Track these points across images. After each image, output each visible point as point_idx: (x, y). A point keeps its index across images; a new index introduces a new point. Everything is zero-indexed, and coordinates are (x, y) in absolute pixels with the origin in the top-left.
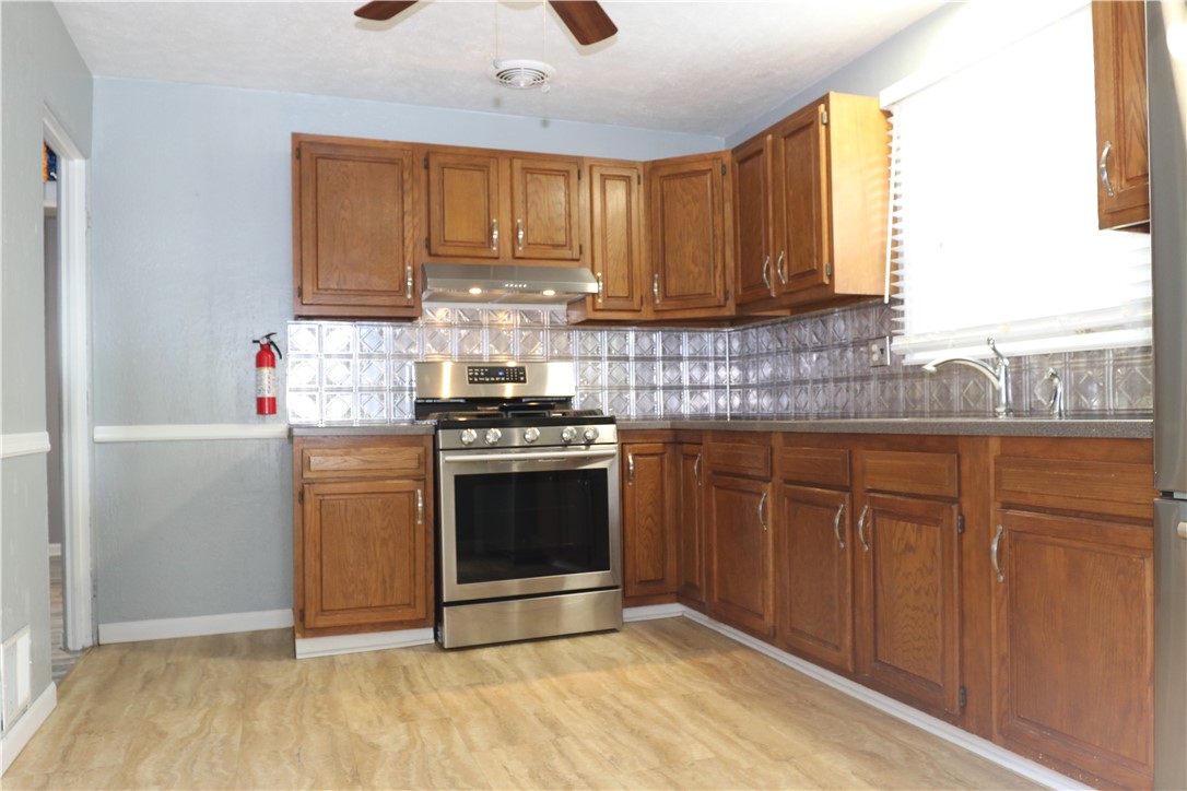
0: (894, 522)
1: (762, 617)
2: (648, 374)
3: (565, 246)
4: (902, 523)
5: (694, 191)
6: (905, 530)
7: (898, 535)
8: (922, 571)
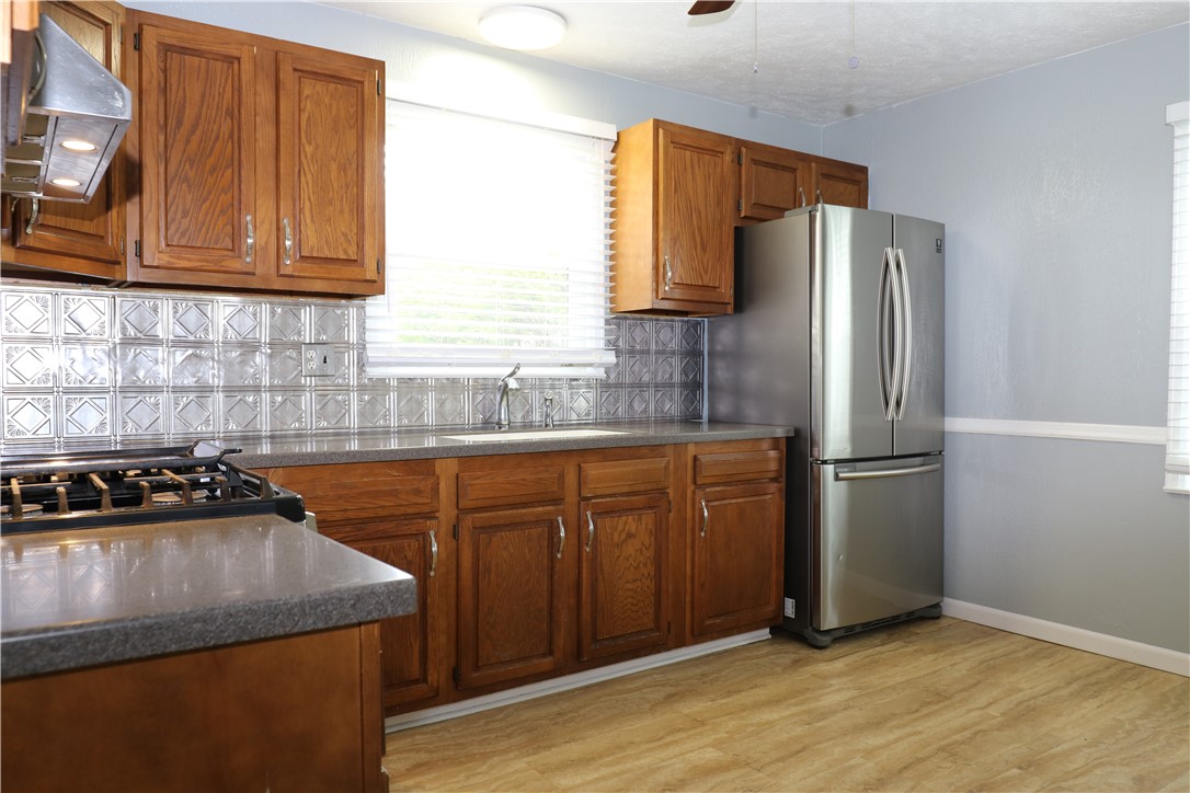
0: (616, 518)
4: (626, 517)
6: (626, 522)
7: (620, 528)
8: (641, 550)
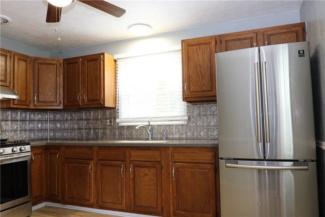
0: (141, 168)
1: (89, 200)
2: (24, 126)
3: (4, 81)
4: (144, 169)
5: (50, 70)
6: (144, 170)
7: (142, 172)
8: (150, 180)
